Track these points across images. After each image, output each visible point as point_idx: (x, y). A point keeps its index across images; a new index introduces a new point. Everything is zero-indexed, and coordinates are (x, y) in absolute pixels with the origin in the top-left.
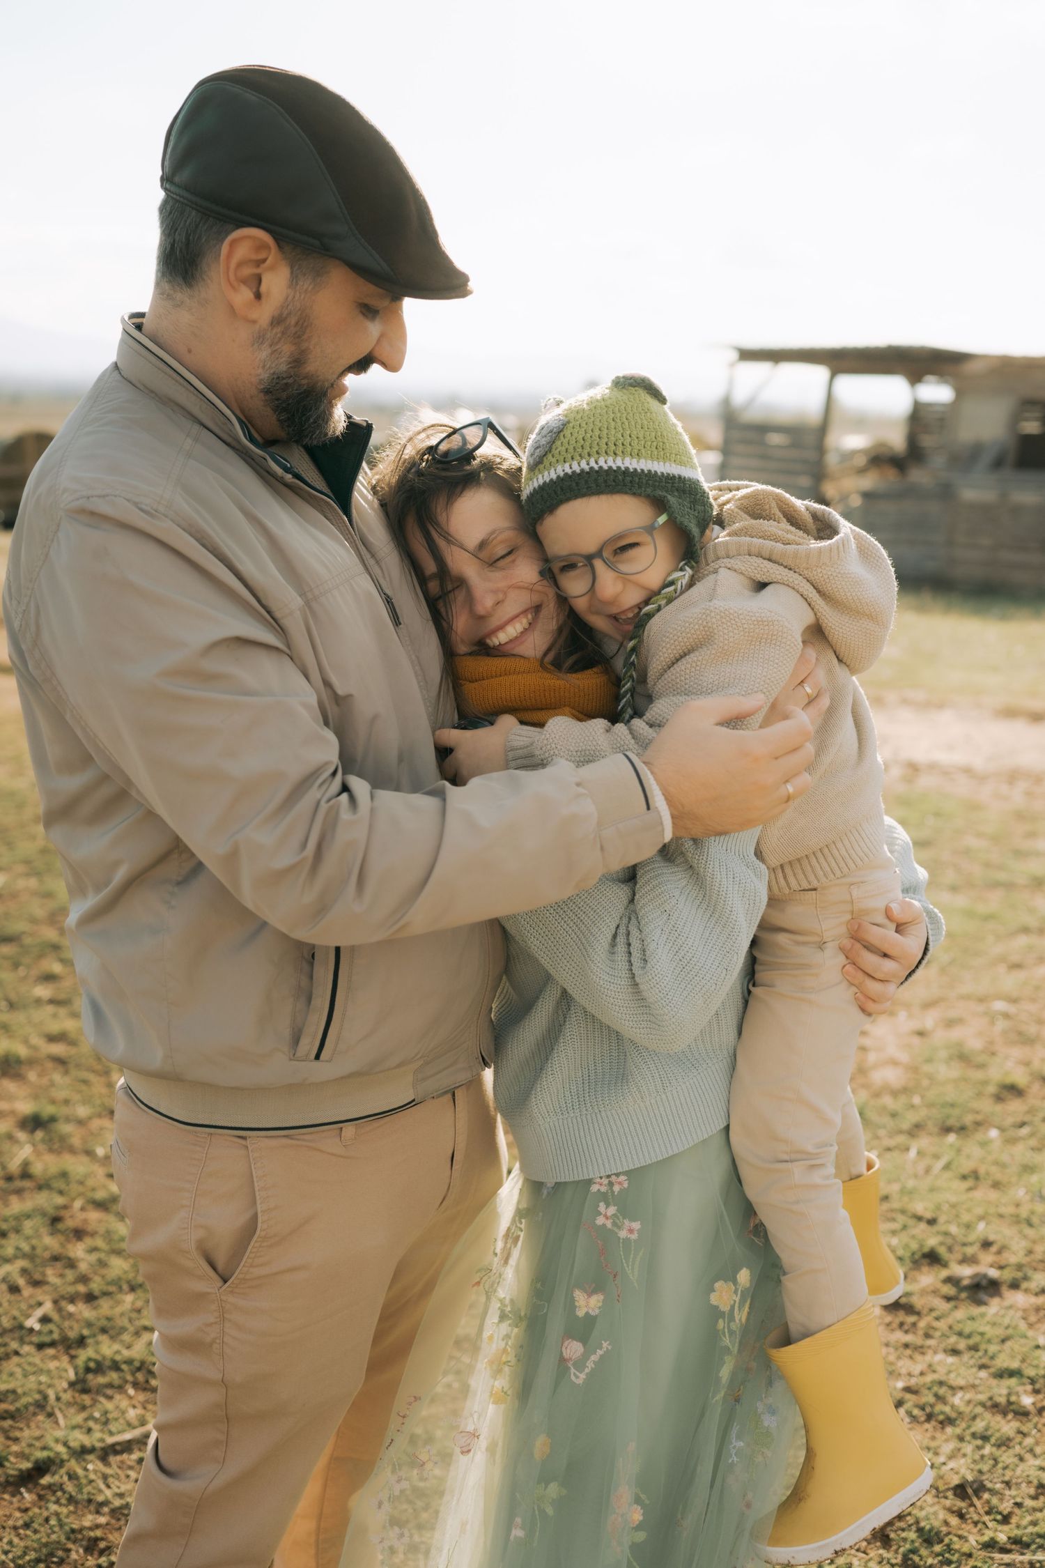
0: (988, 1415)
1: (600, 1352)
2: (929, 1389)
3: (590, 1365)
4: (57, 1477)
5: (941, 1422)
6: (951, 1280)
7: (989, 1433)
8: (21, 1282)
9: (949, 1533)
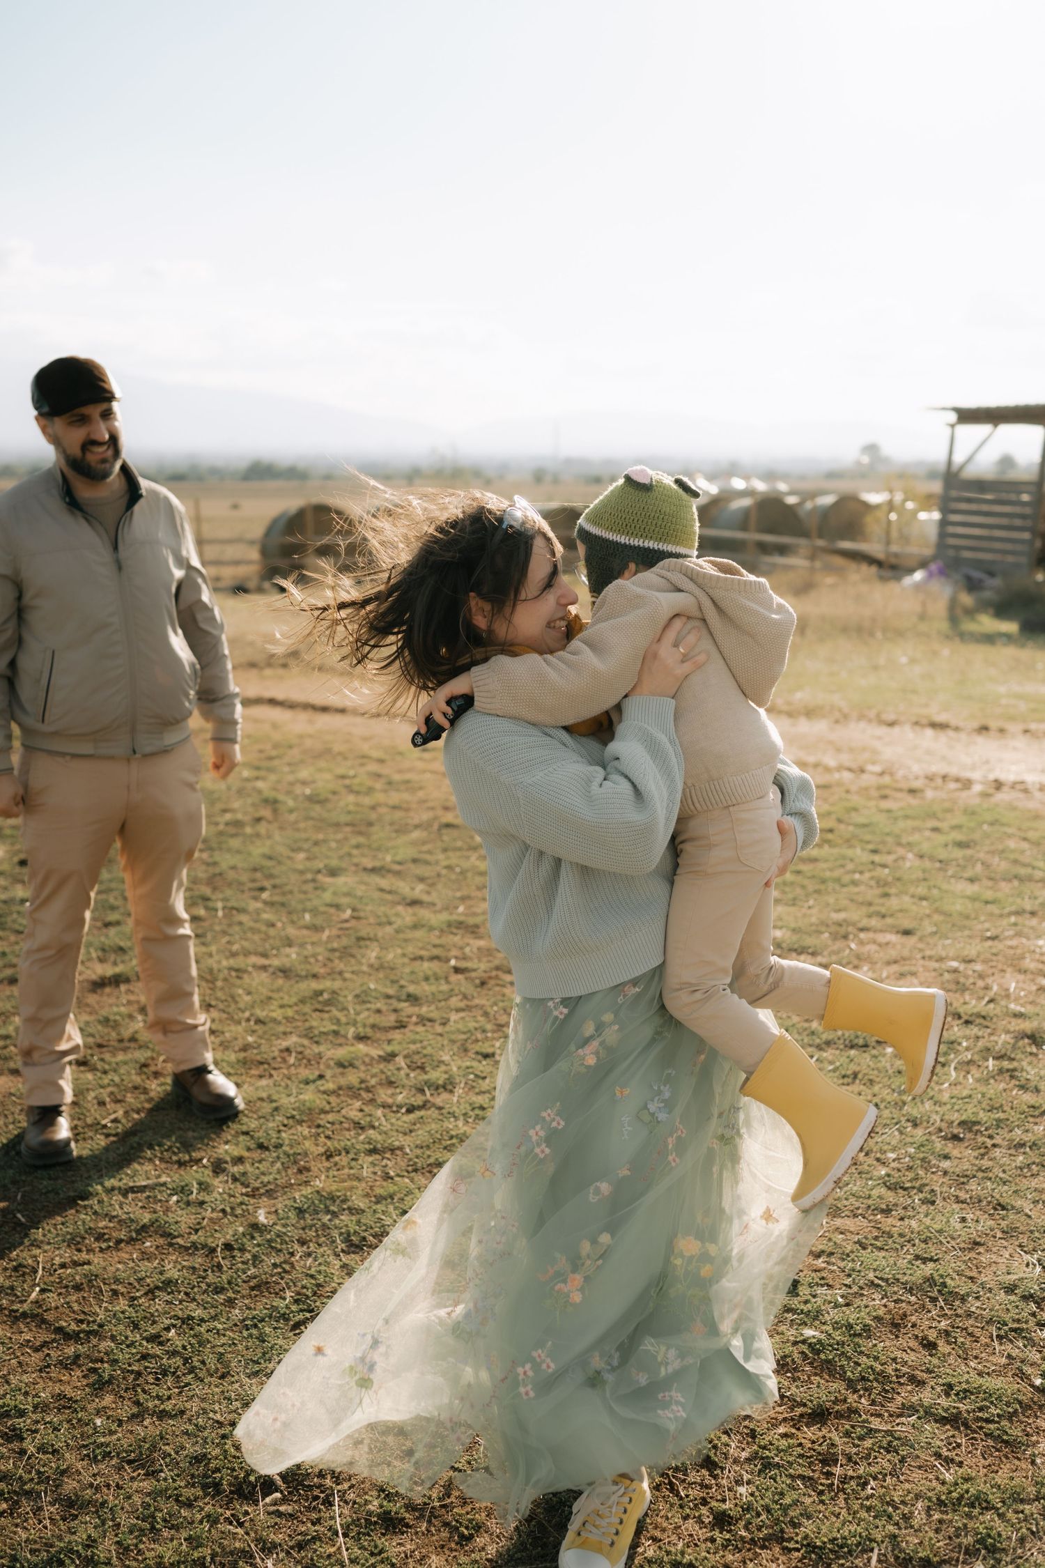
4: (91, 1202)
8: (108, 1100)
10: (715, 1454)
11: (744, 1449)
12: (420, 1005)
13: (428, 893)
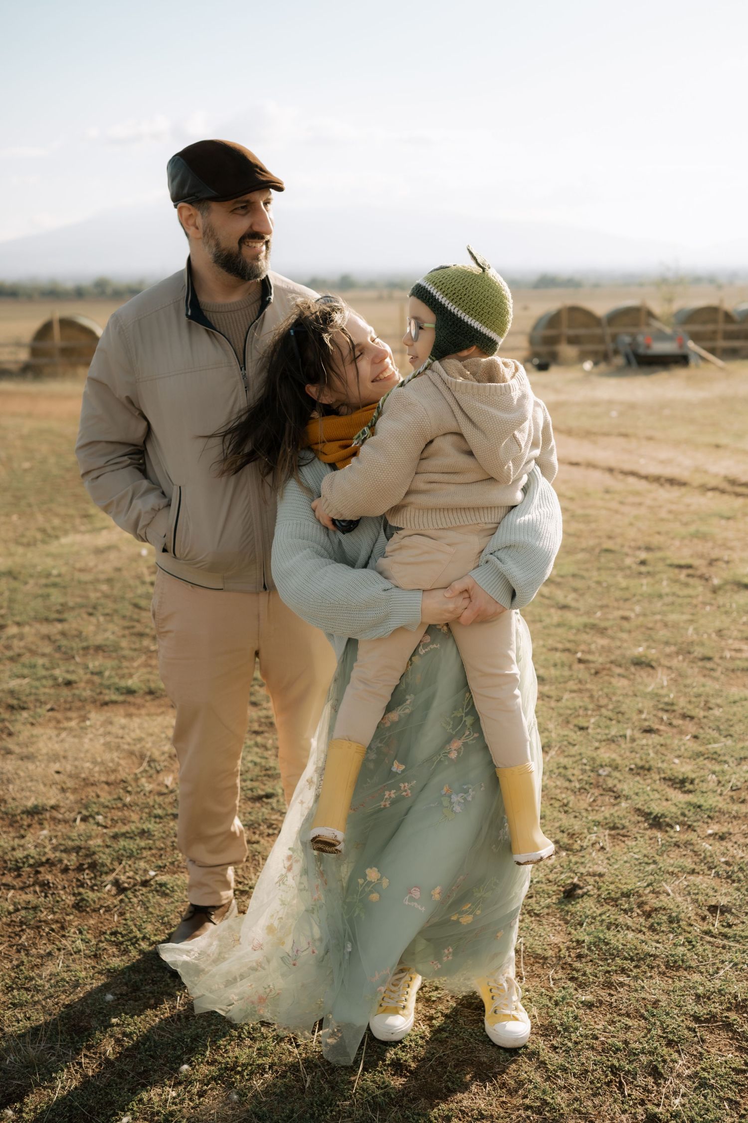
10: (663, 1067)
11: (689, 1068)
12: (544, 685)
13: (577, 600)
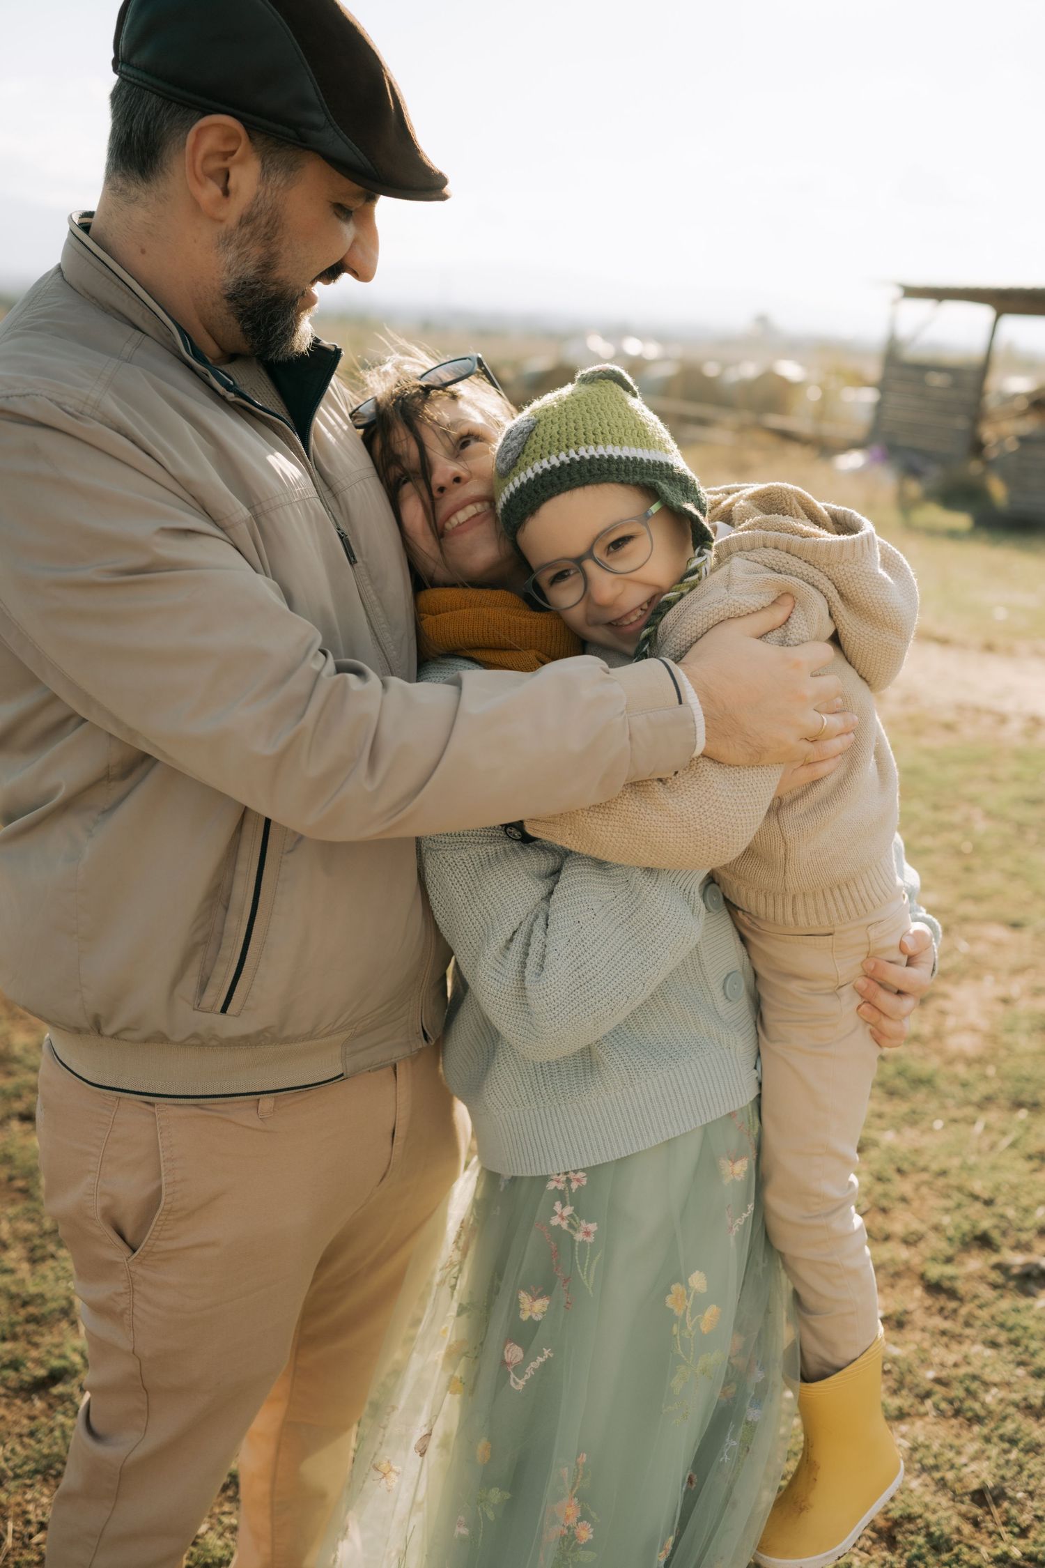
0: (1019, 1417)
1: (540, 1360)
2: (961, 1382)
3: (529, 1372)
5: (969, 1420)
6: (1001, 1267)
7: (1018, 1436)
9: (959, 1542)
